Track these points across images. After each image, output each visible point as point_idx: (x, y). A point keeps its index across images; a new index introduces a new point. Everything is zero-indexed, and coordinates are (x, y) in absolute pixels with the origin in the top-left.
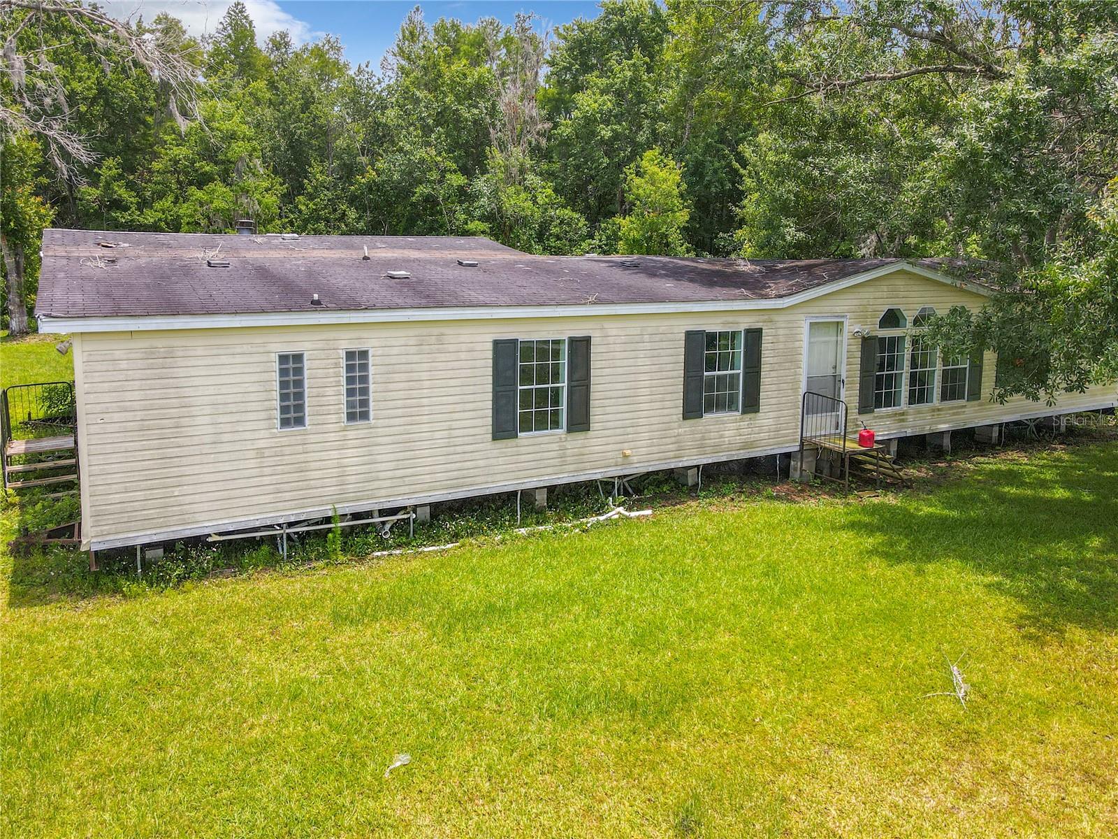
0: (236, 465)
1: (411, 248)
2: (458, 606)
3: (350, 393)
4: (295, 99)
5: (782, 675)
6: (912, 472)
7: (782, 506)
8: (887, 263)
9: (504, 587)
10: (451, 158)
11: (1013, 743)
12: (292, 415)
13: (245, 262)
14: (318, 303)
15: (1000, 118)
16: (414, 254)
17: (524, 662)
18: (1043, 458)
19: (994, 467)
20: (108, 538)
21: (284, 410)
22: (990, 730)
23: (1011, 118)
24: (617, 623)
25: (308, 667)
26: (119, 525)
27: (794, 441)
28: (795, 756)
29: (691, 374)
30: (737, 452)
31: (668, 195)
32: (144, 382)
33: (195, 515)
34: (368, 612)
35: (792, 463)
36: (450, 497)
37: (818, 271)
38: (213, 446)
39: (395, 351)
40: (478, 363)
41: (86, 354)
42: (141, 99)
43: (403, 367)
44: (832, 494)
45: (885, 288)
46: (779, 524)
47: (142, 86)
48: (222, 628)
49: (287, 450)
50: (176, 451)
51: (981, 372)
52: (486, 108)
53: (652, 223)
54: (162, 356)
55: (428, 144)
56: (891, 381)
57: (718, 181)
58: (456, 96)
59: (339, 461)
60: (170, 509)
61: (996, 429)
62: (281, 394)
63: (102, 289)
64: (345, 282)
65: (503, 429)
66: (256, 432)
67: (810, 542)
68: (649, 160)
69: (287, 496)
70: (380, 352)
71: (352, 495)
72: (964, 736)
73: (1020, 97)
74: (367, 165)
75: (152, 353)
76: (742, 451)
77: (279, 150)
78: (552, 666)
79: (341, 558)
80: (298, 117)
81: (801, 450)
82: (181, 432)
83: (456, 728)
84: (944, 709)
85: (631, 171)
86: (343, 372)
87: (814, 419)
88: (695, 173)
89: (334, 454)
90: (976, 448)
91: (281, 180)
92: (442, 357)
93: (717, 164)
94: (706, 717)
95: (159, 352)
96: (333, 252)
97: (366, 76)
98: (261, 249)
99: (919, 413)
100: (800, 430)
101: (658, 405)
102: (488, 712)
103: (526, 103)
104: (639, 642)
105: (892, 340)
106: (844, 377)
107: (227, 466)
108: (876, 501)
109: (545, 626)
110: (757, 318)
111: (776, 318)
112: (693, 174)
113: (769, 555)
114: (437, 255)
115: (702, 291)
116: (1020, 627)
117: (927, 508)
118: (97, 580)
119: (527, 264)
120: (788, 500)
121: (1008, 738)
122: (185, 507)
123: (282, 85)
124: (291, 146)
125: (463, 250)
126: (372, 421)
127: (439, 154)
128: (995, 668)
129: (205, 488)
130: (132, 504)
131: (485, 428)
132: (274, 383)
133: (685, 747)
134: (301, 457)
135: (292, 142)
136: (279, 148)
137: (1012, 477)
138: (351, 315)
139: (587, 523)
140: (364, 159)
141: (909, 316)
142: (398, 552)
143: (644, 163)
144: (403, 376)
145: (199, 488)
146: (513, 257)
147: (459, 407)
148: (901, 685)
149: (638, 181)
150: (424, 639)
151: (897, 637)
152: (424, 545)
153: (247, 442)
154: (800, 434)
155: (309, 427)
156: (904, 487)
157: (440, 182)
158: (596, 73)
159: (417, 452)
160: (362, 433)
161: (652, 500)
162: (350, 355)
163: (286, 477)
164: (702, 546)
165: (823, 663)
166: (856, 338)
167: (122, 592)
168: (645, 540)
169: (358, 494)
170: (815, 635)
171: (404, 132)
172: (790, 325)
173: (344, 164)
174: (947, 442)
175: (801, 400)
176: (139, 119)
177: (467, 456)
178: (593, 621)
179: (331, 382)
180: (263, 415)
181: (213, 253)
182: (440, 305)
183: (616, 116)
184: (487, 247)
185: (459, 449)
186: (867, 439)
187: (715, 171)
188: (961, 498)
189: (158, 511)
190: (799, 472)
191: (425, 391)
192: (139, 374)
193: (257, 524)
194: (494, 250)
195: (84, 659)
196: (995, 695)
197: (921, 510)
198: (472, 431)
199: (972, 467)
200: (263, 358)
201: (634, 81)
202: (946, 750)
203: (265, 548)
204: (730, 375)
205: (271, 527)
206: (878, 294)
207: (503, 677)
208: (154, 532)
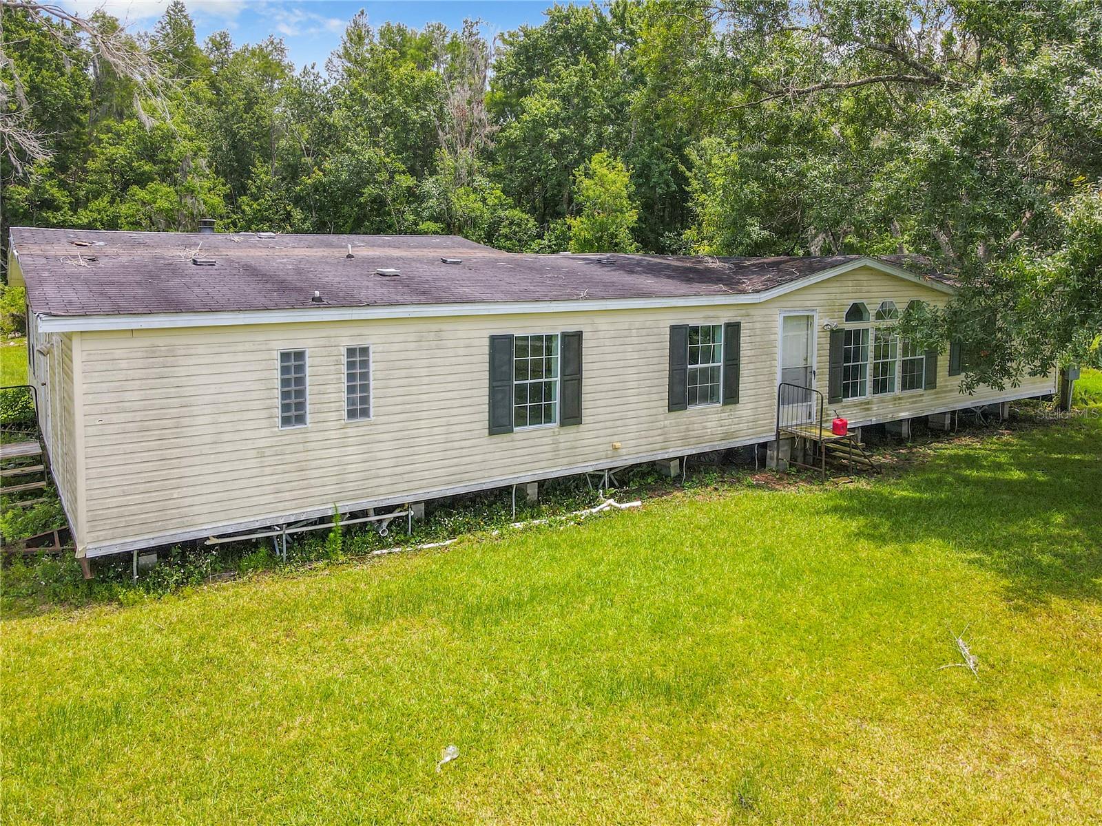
0: (237, 465)
1: (389, 246)
2: (471, 600)
3: (351, 389)
4: (239, 100)
5: (803, 654)
6: (877, 459)
7: (766, 494)
8: (852, 260)
9: (513, 580)
10: (400, 159)
11: (1029, 709)
12: (293, 413)
13: (229, 261)
14: (319, 300)
15: (968, 123)
16: (395, 253)
17: (550, 653)
18: (993, 443)
19: (952, 452)
20: (104, 544)
21: (285, 408)
22: (1005, 697)
23: (977, 124)
24: (632, 611)
25: (332, 668)
26: (116, 530)
27: (771, 431)
28: (832, 731)
29: (676, 367)
30: (719, 442)
31: (617, 196)
32: (144, 382)
33: (194, 518)
34: (381, 610)
35: (769, 452)
36: (448, 493)
37: (787, 267)
38: (214, 446)
39: (396, 347)
40: (475, 359)
41: (85, 353)
42: (75, 97)
43: (403, 364)
44: (810, 480)
45: (850, 284)
46: (766, 512)
47: (77, 84)
48: (233, 632)
49: (289, 449)
50: (176, 452)
51: (936, 362)
52: (434, 111)
53: (601, 224)
54: (163, 354)
55: (376, 144)
56: (857, 372)
57: (664, 183)
58: (405, 98)
59: (339, 459)
60: (168, 512)
61: (948, 416)
62: (282, 392)
63: (94, 288)
64: (337, 280)
65: (499, 425)
66: (257, 431)
67: (798, 527)
68: (598, 162)
69: (287, 495)
70: (381, 348)
71: (351, 493)
72: (983, 704)
73: (985, 104)
74: (313, 166)
75: (154, 352)
76: (723, 442)
77: (221, 150)
78: (579, 656)
79: (342, 558)
80: (241, 117)
81: (777, 440)
82: (182, 432)
83: (498, 721)
84: (959, 680)
85: (580, 173)
86: (344, 369)
87: (790, 408)
88: (642, 175)
89: (335, 452)
90: (932, 435)
91: (223, 180)
92: (440, 353)
93: (663, 167)
94: (740, 698)
95: (160, 351)
96: (315, 250)
97: (312, 78)
98: (241, 248)
99: (883, 401)
100: (776, 420)
101: (645, 398)
102: (525, 704)
103: (475, 106)
104: (658, 629)
105: (857, 332)
106: (814, 368)
107: (228, 467)
108: (851, 486)
109: (563, 617)
110: (736, 312)
111: (753, 312)
112: (639, 176)
113: (763, 541)
114: (417, 253)
115: (683, 288)
116: (1010, 600)
117: (901, 492)
118: (90, 588)
119: (509, 261)
120: (769, 488)
121: (1024, 703)
122: (184, 509)
123: (224, 85)
124: (234, 147)
125: (441, 249)
126: (373, 418)
127: (388, 155)
128: (996, 639)
129: (205, 489)
130: (129, 508)
131: (482, 423)
132: (276, 381)
133: (725, 726)
134: (302, 456)
135: (234, 142)
136: (220, 148)
137: (971, 461)
138: (354, 312)
139: (582, 515)
140: (309, 160)
141: (872, 309)
142: (397, 550)
143: (593, 165)
144: (403, 373)
145: (199, 490)
146: (491, 255)
147: (456, 403)
148: (915, 659)
149: (587, 182)
150: (444, 634)
151: (901, 613)
152: (423, 542)
153: (247, 441)
154: (776, 423)
155: (310, 425)
156: (874, 472)
157: (389, 182)
158: (542, 78)
159: (416, 448)
160: (362, 430)
161: (639, 491)
162: (351, 352)
163: (287, 477)
164: (697, 534)
165: (837, 641)
166: (826, 331)
167: (118, 600)
168: (641, 530)
169: (358, 492)
170: (825, 615)
171: (351, 133)
172: (766, 319)
173: (289, 165)
174: (905, 429)
175: (777, 391)
176: (72, 117)
177: (465, 452)
178: (608, 611)
179: (332, 379)
180: (264, 414)
181: (195, 251)
182: (439, 301)
183: (563, 120)
184: (463, 246)
185: (456, 445)
186: (839, 427)
187: (661, 173)
188: (929, 482)
189: (156, 514)
190: (775, 460)
191: (425, 387)
192: (139, 374)
193: (258, 525)
194: (472, 248)
195: (93, 670)
196: (1001, 664)
197: (895, 494)
198: (469, 427)
199: (932, 453)
200: (265, 356)
201: (581, 86)
202: (970, 718)
203: (263, 551)
204: (711, 367)
205: (269, 528)
206: (845, 289)
207: (533, 669)
208: (152, 536)
